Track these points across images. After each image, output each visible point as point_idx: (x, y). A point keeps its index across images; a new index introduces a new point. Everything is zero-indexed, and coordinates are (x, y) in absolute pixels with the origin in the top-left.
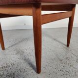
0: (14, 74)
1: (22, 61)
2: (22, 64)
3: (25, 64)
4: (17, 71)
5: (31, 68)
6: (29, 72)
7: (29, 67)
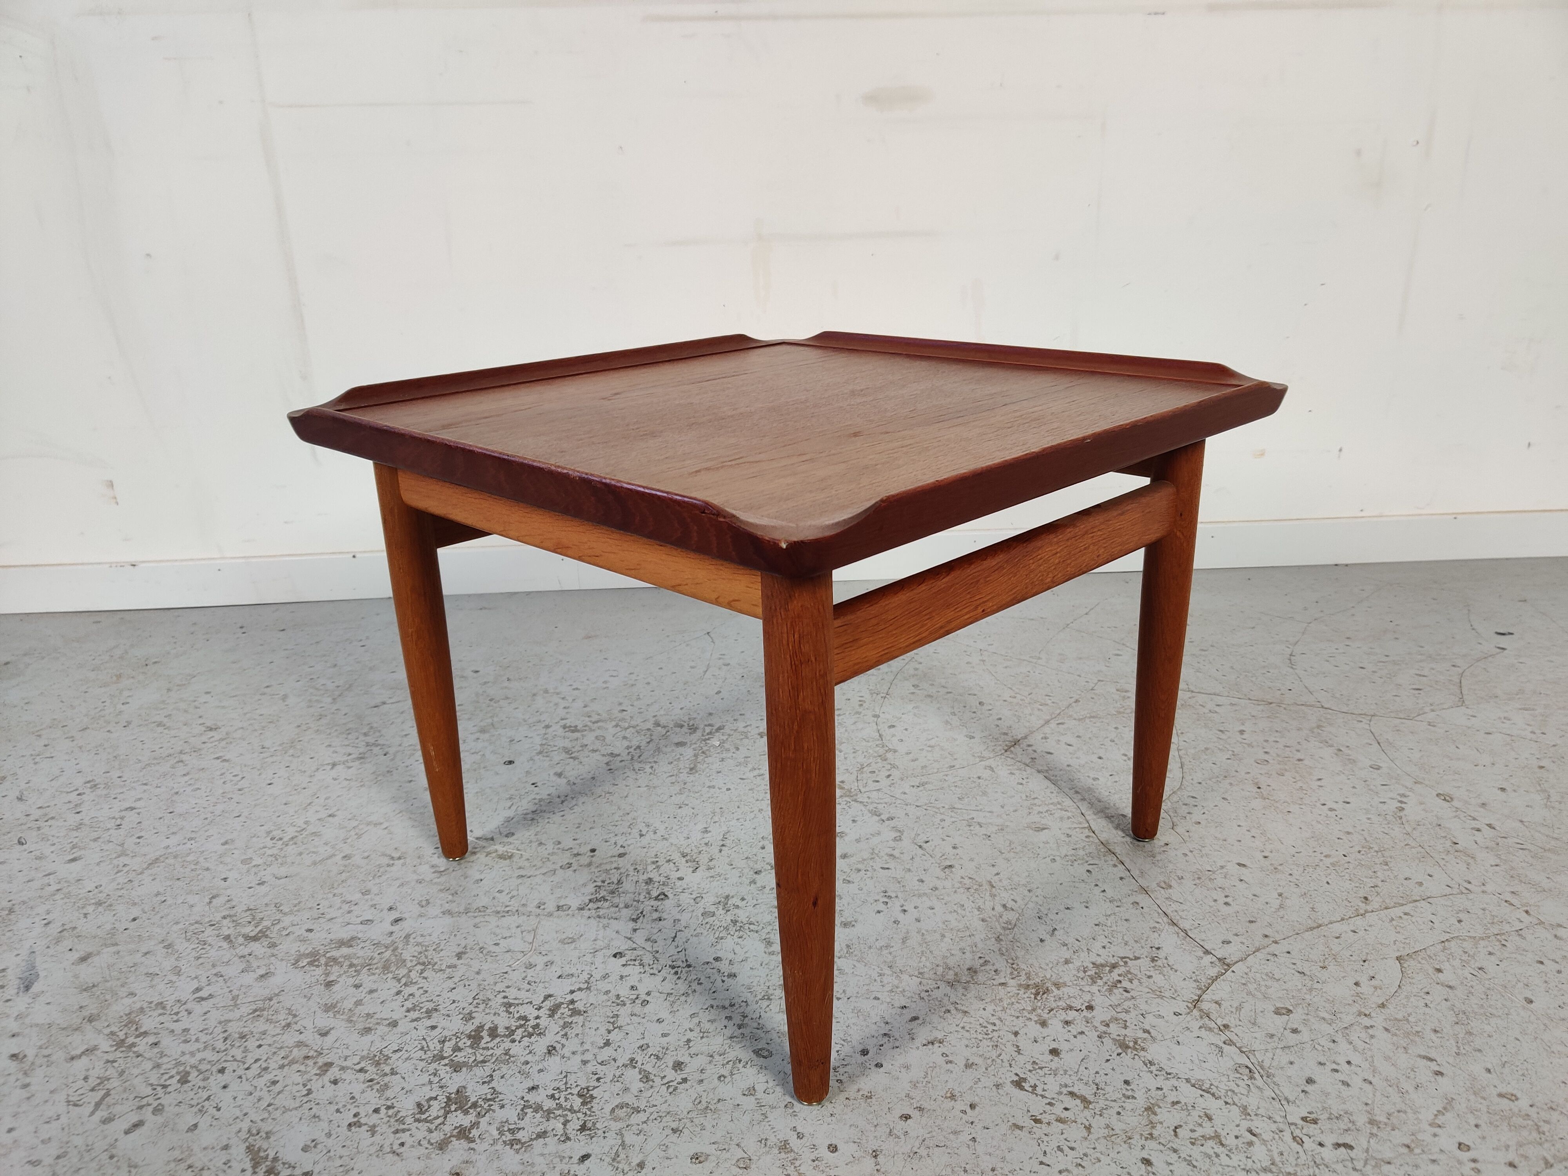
0: (586, 1097)
1: (648, 983)
2: (658, 1007)
3: (685, 1012)
4: (608, 1072)
5: (738, 1051)
6: (726, 1090)
7: (717, 1042)
